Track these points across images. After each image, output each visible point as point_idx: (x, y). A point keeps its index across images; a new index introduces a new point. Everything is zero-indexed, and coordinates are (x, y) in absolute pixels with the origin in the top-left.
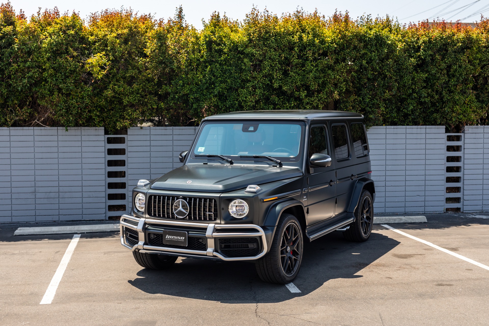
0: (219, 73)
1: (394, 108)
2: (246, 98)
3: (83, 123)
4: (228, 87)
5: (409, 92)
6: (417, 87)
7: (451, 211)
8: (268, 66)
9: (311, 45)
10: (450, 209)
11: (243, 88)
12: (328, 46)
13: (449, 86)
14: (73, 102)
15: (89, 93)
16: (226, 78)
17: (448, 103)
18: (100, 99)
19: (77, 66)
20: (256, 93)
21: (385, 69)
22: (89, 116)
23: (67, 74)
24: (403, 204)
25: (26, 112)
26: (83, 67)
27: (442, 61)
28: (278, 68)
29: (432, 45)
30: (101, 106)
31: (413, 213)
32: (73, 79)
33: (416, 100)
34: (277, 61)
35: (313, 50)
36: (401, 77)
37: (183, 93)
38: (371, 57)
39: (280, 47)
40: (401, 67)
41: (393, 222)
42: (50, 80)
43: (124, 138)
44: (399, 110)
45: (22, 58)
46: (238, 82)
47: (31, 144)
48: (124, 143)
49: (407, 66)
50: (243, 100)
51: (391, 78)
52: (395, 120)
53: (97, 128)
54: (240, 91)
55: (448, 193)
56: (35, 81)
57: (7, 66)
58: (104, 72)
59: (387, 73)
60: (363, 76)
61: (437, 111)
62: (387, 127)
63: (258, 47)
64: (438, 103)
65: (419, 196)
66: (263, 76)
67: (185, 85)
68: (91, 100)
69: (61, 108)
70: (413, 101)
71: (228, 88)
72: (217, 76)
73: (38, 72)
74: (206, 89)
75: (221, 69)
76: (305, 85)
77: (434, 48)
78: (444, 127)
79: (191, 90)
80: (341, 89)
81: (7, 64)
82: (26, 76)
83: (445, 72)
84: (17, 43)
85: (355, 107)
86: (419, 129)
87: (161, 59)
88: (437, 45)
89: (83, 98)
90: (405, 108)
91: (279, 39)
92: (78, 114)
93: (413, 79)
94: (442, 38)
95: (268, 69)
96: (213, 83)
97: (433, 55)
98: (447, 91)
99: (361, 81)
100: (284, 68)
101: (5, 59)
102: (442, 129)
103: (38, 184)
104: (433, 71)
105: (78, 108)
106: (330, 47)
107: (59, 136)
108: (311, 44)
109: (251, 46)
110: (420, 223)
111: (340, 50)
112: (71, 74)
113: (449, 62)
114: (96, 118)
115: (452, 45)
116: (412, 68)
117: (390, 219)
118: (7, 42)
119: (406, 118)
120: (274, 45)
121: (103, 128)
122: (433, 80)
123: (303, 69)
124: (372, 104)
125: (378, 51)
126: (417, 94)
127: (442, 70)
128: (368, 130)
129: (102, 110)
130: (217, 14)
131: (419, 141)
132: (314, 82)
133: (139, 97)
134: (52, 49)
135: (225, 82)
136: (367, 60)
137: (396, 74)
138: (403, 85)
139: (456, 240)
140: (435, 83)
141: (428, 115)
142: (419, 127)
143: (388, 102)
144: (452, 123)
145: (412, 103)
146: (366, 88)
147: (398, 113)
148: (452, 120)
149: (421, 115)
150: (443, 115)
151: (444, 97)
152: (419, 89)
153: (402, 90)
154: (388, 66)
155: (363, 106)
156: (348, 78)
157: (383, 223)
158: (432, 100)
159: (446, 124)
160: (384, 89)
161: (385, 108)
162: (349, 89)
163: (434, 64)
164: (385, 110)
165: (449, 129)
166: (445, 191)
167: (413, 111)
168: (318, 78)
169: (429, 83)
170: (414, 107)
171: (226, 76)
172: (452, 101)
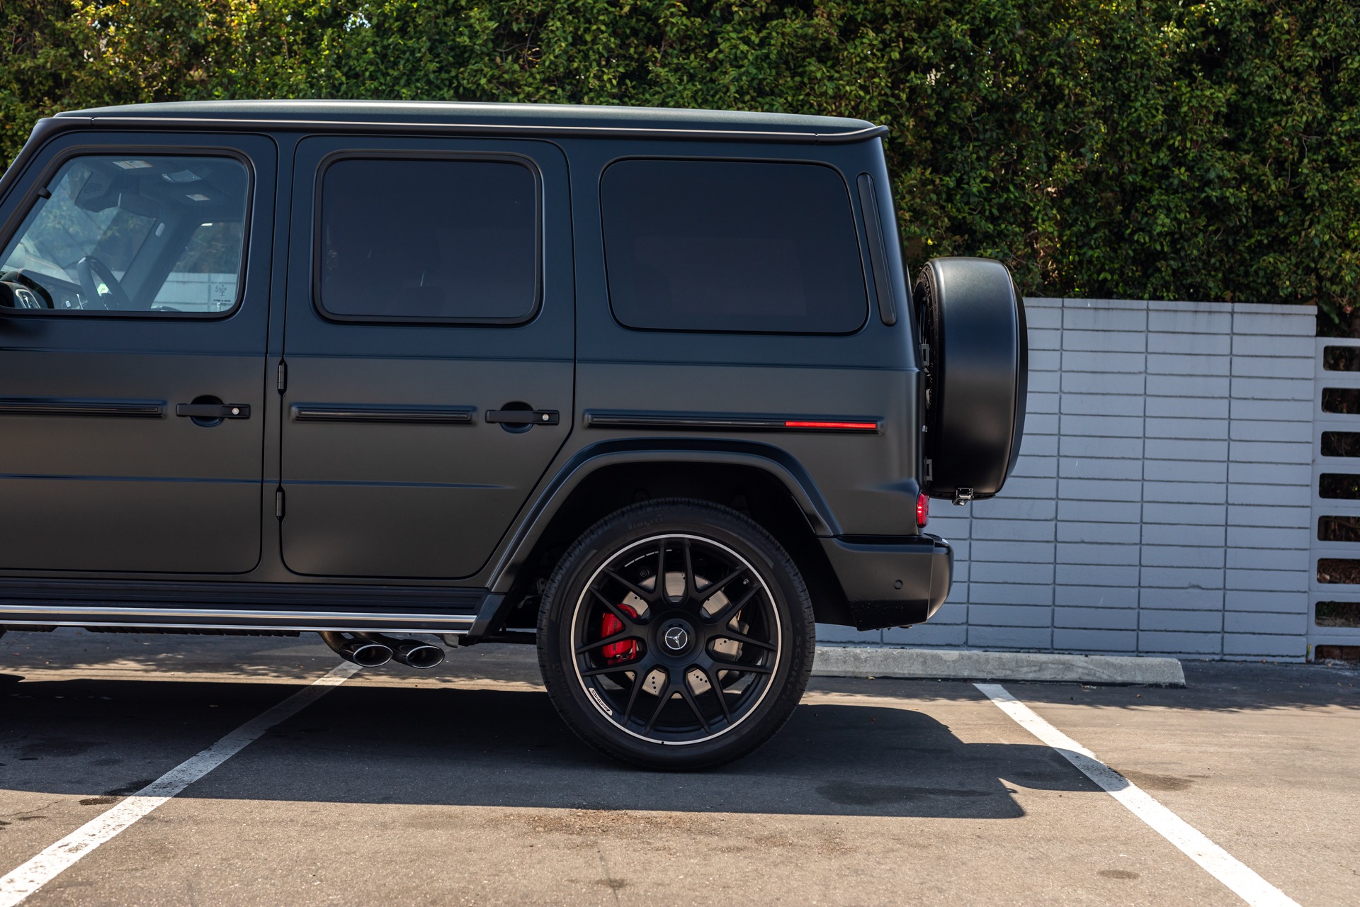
0: (371, 63)
1: (1093, 225)
5: (1154, 161)
6: (1192, 140)
7: (1341, 658)
10: (1337, 652)
13: (1330, 142)
16: (397, 79)
17: (1323, 212)
21: (1052, 64)
24: (1125, 619)
27: (1302, 40)
28: (606, 47)
33: (1189, 196)
34: (603, 22)
36: (1125, 100)
38: (987, 10)
40: (1125, 59)
41: (1030, 676)
44: (1117, 238)
49: (1144, 52)
51: (1081, 102)
52: (1102, 276)
55: (1330, 582)
59: (1058, 80)
60: (958, 90)
61: (1279, 245)
62: (1068, 302)
64: (1286, 214)
65: (1200, 587)
66: (547, 80)
70: (1174, 200)
72: (363, 73)
75: (383, 47)
78: (1313, 310)
83: (1314, 82)
85: (925, 213)
86: (1203, 318)
90: (1142, 230)
93: (1172, 108)
95: (565, 52)
97: (1264, 15)
98: (1323, 162)
100: (632, 50)
102: (1302, 317)
104: (1261, 77)
110: (1151, 685)
113: (1333, 41)
116: (1170, 65)
117: (1019, 664)
119: (1150, 271)
122: (1264, 119)
123: (711, 55)
124: (1001, 208)
126: (1189, 169)
127: (1299, 74)
131: (1201, 365)
136: (972, 24)
137: (1103, 87)
138: (1131, 134)
139: (1231, 750)
140: (1272, 126)
141: (1242, 262)
142: (1204, 306)
143: (1074, 203)
144: (1342, 295)
145: (1172, 205)
146: (977, 139)
147: (1115, 250)
148: (1342, 279)
149: (1213, 260)
150: (1306, 261)
151: (1307, 183)
152: (1200, 152)
153: (1131, 153)
154: (1062, 51)
155: (958, 210)
156: (898, 97)
157: (990, 677)
158: (1255, 198)
159: (1319, 297)
160: (1052, 145)
161: (1057, 223)
162: (903, 144)
163: (1268, 51)
164: (1060, 237)
165: (1332, 320)
166: (1315, 575)
167: (1176, 238)
168: (772, 93)
169: (1246, 129)
170: (1180, 223)
171: (396, 73)
172: (1343, 203)
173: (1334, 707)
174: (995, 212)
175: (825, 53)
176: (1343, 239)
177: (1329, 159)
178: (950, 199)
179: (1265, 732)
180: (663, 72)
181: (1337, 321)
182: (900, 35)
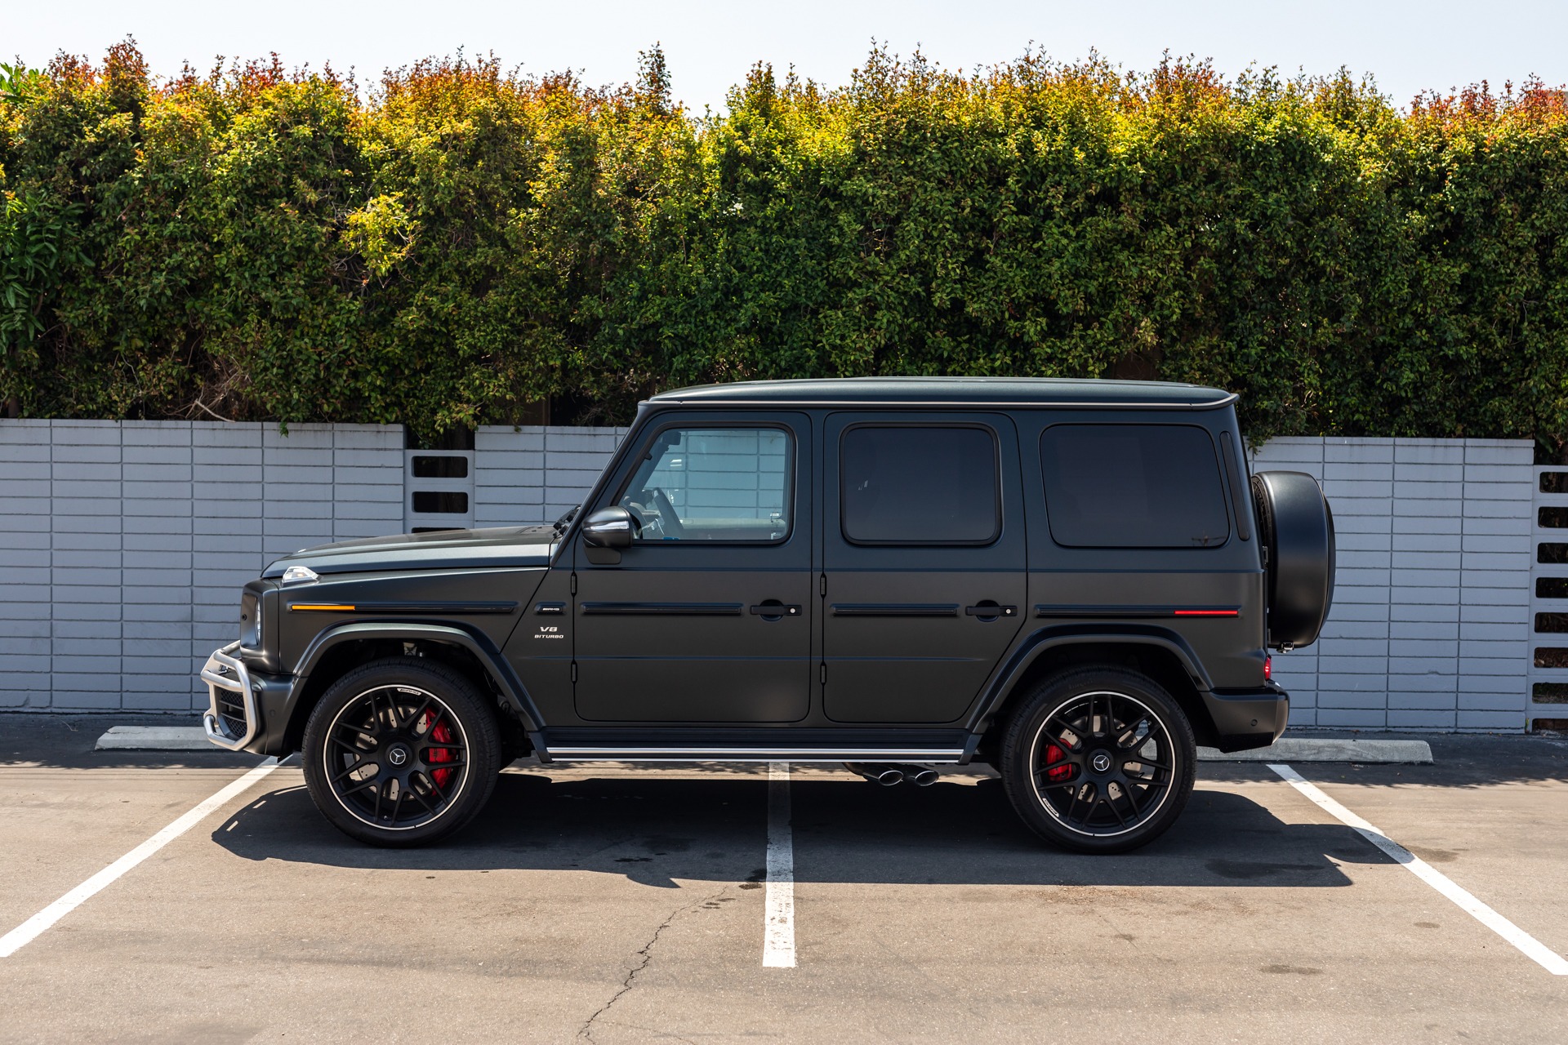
0: (758, 259)
1: (1349, 377)
2: (843, 338)
3: (335, 411)
4: (787, 302)
5: (1401, 325)
6: (1432, 307)
7: (1553, 729)
8: (918, 236)
9: (1064, 168)
10: (1551, 723)
11: (835, 306)
12: (1118, 173)
13: (1545, 306)
14: (304, 346)
15: (353, 319)
16: (779, 273)
17: (1540, 364)
18: (388, 338)
19: (314, 236)
20: (878, 324)
21: (1317, 248)
22: (350, 390)
23: (285, 259)
24: (1379, 700)
25: (168, 375)
26: (335, 236)
27: (1523, 222)
28: (951, 242)
29: (1485, 167)
30: (389, 359)
31: (1416, 730)
32: (305, 276)
33: (1429, 352)
34: (948, 222)
35: (1068, 185)
36: (1376, 275)
37: (643, 322)
38: (1265, 207)
39: (958, 175)
40: (1376, 241)
41: (1311, 758)
42: (233, 276)
43: (465, 460)
44: (1368, 385)
45: (154, 208)
46: (817, 287)
47: (184, 472)
48: (464, 474)
49: (1393, 236)
50: (834, 347)
51: (1340, 277)
52: (1356, 417)
53: (382, 427)
54: (825, 317)
55: (1545, 666)
56: (191, 280)
57: (111, 235)
58: (400, 252)
59: (1322, 262)
60: (1239, 271)
61: (1504, 390)
62: (1329, 440)
63: (885, 176)
64: (1509, 364)
65: (1437, 673)
66: (902, 270)
67: (650, 296)
68: (359, 341)
69: (268, 364)
70: (1416, 356)
71: (783, 305)
72: (751, 267)
73: (200, 254)
74: (715, 307)
75: (766, 244)
76: (1044, 299)
77: (1492, 176)
78: (1531, 443)
79: (667, 313)
80: (1166, 312)
81: (111, 229)
82: (163, 266)
83: (1533, 256)
84: (140, 164)
85: (1211, 372)
86: (1440, 451)
87: (575, 214)
88: (1505, 166)
89: (332, 334)
90: (1389, 379)
91: (956, 148)
92: (319, 383)
93: (1415, 282)
94: (1523, 144)
95: (918, 247)
96: (738, 291)
97: (1491, 201)
98: (1540, 322)
99: (1236, 287)
100: (970, 242)
101: (104, 213)
102: (1524, 449)
103: (202, 596)
104: (1489, 253)
105: (319, 362)
106: (1123, 174)
107: (266, 450)
108: (1061, 164)
109: (862, 173)
110: (1406, 763)
111: (1164, 185)
112: (299, 258)
113: (1549, 223)
114: (373, 394)
115: (1559, 167)
116: (1414, 246)
117: (1301, 748)
118: (114, 162)
119: (1396, 412)
120: (937, 169)
121: (400, 427)
122: (1491, 286)
123: (1035, 246)
124: (1273, 365)
125: (1292, 189)
126: (1430, 330)
127: (1520, 251)
128: (1258, 448)
129: (394, 371)
130: (764, 70)
131: (1438, 490)
132: (1069, 289)
133: (507, 331)
134: (244, 181)
135: (775, 286)
136: (1251, 218)
137: (1359, 265)
138: (1381, 302)
139: (1481, 825)
140: (1497, 294)
141: (1472, 404)
142: (1440, 441)
143: (1333, 357)
144: (1555, 432)
145: (1415, 360)
146: (1254, 308)
147: (1367, 395)
148: (1555, 420)
149: (1448, 404)
150: (1525, 404)
151: (1526, 342)
152: (1439, 316)
153: (1380, 317)
154: (1326, 238)
155: (1239, 369)
156: (1190, 277)
157: (1279, 759)
158: (1484, 353)
159: (1536, 433)
160: (1316, 312)
161: (1320, 376)
162: (1193, 314)
163: (1494, 231)
164: (1322, 386)
165: (1547, 451)
166: (1532, 661)
167: (1418, 387)
168: (1086, 276)
169: (1476, 294)
170: (1421, 374)
171: (779, 267)
172: (1556, 357)
173: (1551, 781)
174: (1269, 368)
175: (1130, 242)
176: (1556, 386)
177: (1544, 320)
178: (1232, 359)
179: (1501, 808)
180: (997, 261)
181: (1551, 451)
182: (1192, 227)
